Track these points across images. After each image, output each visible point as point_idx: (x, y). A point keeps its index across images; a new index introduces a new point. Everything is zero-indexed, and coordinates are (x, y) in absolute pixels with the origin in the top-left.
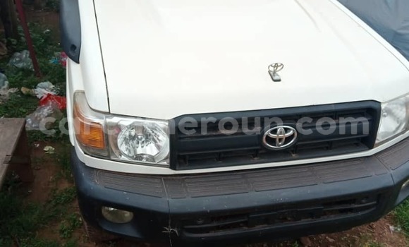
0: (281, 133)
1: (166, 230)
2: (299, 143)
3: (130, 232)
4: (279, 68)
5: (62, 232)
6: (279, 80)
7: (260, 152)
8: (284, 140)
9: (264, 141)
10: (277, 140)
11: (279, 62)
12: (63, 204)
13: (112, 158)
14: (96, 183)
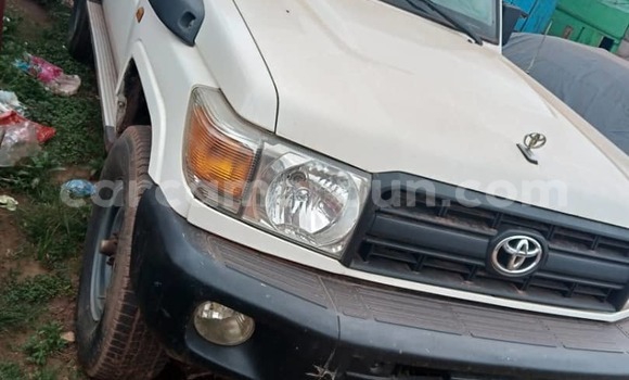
0: (523, 248)
1: (317, 372)
2: (537, 274)
3: (239, 364)
4: (539, 143)
5: (31, 351)
6: (535, 162)
7: (479, 273)
8: (522, 261)
9: (495, 254)
10: (514, 258)
11: (543, 133)
12: (32, 303)
13: (244, 218)
14: (209, 256)
